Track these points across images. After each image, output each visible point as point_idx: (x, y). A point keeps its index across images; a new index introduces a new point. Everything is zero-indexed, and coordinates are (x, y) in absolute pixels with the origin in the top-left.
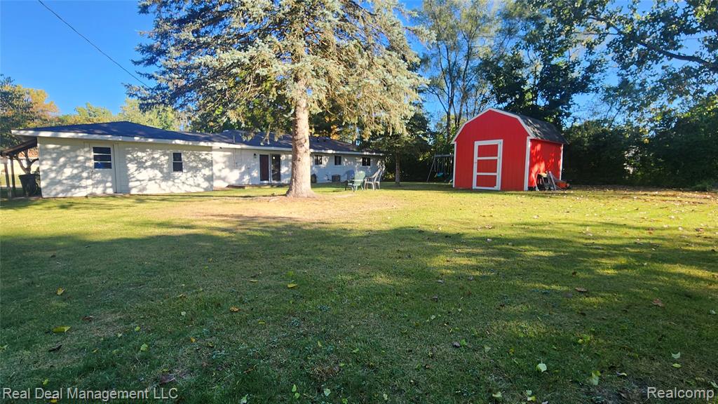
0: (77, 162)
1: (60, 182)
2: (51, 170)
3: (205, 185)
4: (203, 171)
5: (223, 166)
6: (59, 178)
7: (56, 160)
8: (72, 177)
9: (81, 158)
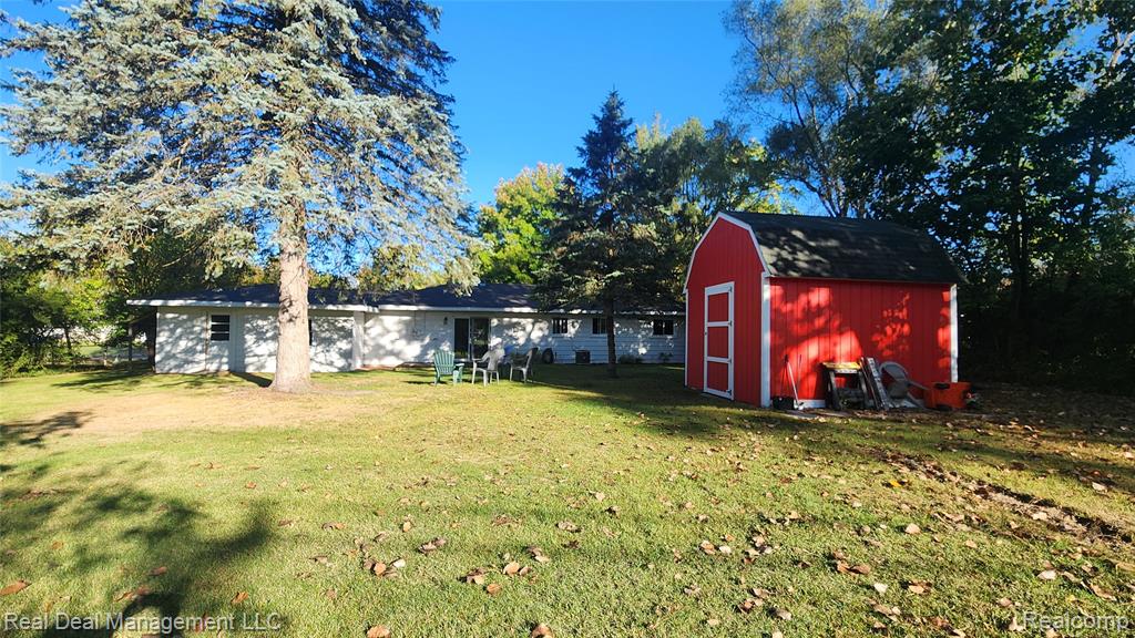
0: (192, 333)
1: (174, 357)
2: (167, 343)
3: (341, 363)
4: (338, 343)
5: (396, 336)
6: (173, 352)
7: (172, 331)
8: (187, 351)
9: (197, 329)
